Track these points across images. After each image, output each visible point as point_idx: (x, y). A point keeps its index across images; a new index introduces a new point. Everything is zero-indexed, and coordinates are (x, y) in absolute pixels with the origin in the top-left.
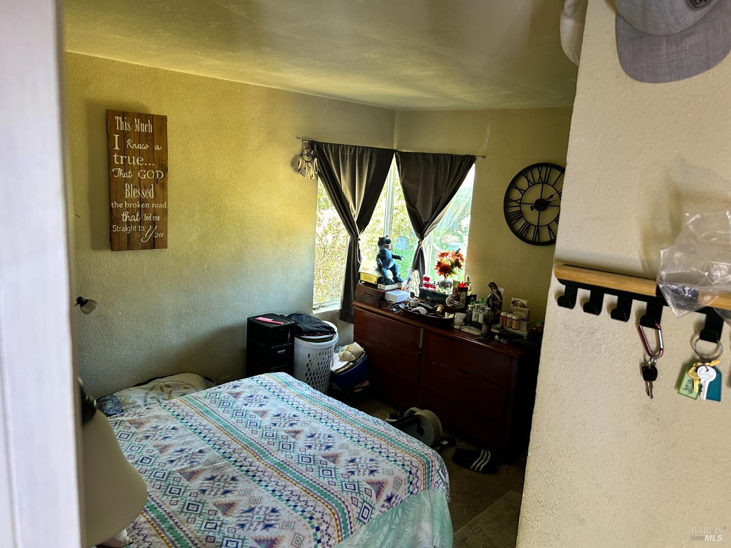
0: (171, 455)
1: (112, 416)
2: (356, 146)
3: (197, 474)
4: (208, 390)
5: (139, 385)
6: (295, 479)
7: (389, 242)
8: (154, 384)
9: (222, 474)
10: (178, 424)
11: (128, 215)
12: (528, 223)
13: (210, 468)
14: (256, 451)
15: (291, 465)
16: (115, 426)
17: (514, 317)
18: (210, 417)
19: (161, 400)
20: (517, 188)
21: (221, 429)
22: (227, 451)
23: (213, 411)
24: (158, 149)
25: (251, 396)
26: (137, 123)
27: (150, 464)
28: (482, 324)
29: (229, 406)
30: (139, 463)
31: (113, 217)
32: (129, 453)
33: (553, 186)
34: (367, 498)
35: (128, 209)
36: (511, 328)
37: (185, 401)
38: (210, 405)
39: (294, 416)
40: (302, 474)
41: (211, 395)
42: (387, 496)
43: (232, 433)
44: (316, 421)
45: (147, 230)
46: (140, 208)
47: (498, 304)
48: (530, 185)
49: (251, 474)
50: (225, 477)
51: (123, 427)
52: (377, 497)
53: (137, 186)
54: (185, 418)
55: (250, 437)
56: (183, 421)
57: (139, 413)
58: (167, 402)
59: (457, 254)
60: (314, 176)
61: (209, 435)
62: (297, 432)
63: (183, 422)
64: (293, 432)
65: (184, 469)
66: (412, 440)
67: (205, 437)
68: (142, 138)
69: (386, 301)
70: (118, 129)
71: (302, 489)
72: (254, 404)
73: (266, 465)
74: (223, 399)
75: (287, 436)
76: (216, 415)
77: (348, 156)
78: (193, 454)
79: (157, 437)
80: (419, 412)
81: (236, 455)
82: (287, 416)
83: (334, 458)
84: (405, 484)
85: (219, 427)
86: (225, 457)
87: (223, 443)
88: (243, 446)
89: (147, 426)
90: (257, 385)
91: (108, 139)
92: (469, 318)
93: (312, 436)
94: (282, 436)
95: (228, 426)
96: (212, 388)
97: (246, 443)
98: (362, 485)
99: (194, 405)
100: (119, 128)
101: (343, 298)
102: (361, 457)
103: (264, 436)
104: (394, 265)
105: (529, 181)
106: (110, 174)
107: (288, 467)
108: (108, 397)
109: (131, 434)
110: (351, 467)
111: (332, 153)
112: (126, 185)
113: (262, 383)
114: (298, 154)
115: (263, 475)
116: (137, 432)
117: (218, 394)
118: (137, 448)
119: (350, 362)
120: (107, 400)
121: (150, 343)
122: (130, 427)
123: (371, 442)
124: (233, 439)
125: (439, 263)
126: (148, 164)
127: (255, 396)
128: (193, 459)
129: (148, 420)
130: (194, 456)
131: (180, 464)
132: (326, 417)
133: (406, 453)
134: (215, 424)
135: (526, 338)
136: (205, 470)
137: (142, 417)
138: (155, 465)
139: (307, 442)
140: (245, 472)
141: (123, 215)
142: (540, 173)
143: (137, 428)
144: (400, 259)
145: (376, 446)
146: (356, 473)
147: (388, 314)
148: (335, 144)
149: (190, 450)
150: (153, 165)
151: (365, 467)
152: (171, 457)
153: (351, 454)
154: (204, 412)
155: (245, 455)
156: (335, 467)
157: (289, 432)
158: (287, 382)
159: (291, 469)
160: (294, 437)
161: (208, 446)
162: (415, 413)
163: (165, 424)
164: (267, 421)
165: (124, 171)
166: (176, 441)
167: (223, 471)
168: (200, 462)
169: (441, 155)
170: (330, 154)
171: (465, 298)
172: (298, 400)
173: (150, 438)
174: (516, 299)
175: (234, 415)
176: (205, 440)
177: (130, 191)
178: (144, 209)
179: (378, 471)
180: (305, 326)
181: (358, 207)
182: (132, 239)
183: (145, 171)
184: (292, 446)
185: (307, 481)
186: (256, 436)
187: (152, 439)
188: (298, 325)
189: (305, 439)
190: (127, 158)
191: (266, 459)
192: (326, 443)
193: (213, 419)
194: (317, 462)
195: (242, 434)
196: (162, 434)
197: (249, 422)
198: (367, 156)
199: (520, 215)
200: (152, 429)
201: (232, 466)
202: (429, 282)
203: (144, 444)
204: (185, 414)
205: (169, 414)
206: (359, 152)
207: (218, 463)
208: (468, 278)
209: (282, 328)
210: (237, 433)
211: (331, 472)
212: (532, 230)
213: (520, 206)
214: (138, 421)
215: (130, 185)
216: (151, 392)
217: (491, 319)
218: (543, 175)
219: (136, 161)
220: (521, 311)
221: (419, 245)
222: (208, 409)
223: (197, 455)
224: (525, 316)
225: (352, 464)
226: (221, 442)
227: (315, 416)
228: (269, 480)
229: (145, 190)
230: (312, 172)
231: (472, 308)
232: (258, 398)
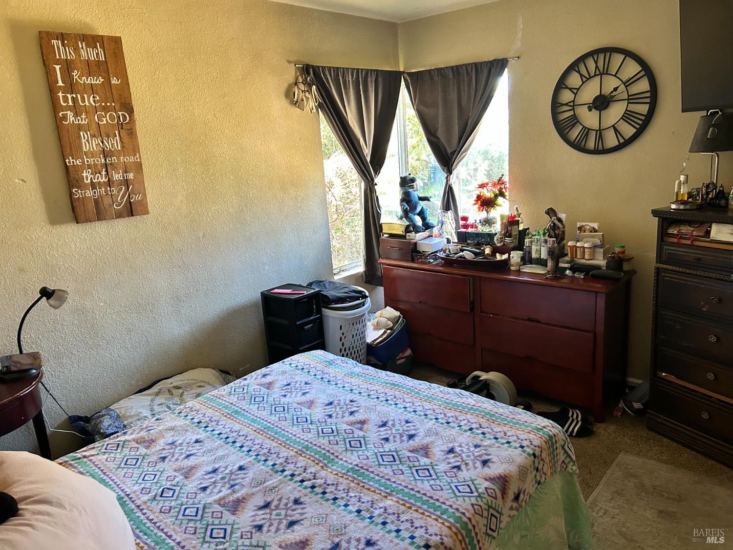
0: (201, 479)
1: (112, 436)
2: (358, 69)
3: (243, 502)
4: (232, 384)
5: (140, 391)
6: (383, 488)
7: (413, 180)
8: (159, 387)
9: (279, 497)
10: (202, 435)
11: (91, 174)
12: (586, 128)
13: (260, 491)
14: (317, 456)
15: (370, 470)
16: (117, 450)
17: (586, 245)
18: (242, 419)
19: (171, 406)
20: (567, 88)
21: (261, 433)
22: (277, 463)
23: (244, 410)
24: (117, 83)
25: (289, 385)
26: (82, 48)
27: (175, 497)
28: (546, 260)
29: (263, 400)
30: (158, 498)
31: (71, 179)
32: (143, 486)
33: (615, 76)
34: (492, 501)
35: (89, 167)
36: (584, 258)
37: (205, 402)
38: (239, 403)
39: (351, 401)
40: (389, 480)
41: (237, 390)
42: (514, 493)
43: (277, 436)
44: (383, 404)
45: (119, 192)
46: (106, 164)
47: (560, 233)
48: (584, 79)
49: (319, 490)
50: (284, 501)
51: (128, 450)
52: (503, 498)
53: (96, 134)
54: (210, 425)
55: (302, 437)
56: (207, 429)
57: (147, 427)
58: (181, 407)
59: (500, 181)
60: (314, 108)
61: (247, 444)
62: (363, 422)
63: (208, 431)
64: (358, 423)
65: (224, 498)
66: (516, 411)
67: (242, 447)
68: (91, 68)
69: (419, 252)
70: (58, 57)
71: (398, 502)
72: (294, 394)
73: (337, 474)
74: (253, 393)
75: (352, 429)
76: (249, 415)
77: (350, 82)
78: (231, 473)
79: (176, 456)
80: (484, 376)
81: (291, 466)
82: (342, 403)
83: (425, 450)
84: (531, 472)
85: (258, 431)
86: (277, 472)
87: (268, 452)
88: (296, 452)
89: (161, 443)
90: (292, 369)
91: (47, 72)
92: (527, 255)
93: (384, 424)
94: (345, 430)
95: (269, 427)
96: (236, 382)
97: (300, 448)
98: (479, 484)
99: (217, 406)
100: (60, 56)
101: (365, 257)
102: (461, 444)
103: (321, 434)
104: (422, 209)
105: (581, 75)
106: (58, 121)
107: (366, 473)
108: (103, 412)
109: (141, 459)
110: (453, 460)
111: (332, 80)
112: (81, 133)
113: (297, 366)
114: (292, 83)
115: (336, 489)
116: (148, 454)
117: (246, 388)
118: (153, 476)
119: (387, 330)
120: (103, 416)
121: (146, 337)
122: (138, 448)
123: (465, 422)
124: (281, 444)
125: (479, 197)
126: (106, 104)
127: (293, 384)
128: (233, 480)
129: (161, 434)
130: (234, 477)
131: (216, 490)
132: (393, 396)
133: (517, 429)
134: (251, 427)
135: (605, 268)
136: (253, 494)
137: (152, 431)
138: (183, 497)
139: (381, 433)
140: (310, 490)
141: (84, 175)
142: (596, 62)
143: (147, 447)
144: (429, 200)
145: (474, 426)
146: (463, 467)
147: (426, 267)
148: (334, 67)
149: (226, 468)
150: (113, 104)
151: (472, 457)
152: (201, 483)
153: (445, 441)
154: (233, 414)
155: (303, 464)
156: (431, 463)
157: (352, 424)
158: (328, 360)
159: (372, 475)
160: (361, 429)
161: (249, 459)
162: (480, 377)
163: (184, 437)
164: (318, 413)
165: (76, 115)
166: (204, 458)
167: (279, 492)
168: (243, 483)
169: (461, 66)
170: (330, 80)
171: (517, 233)
172: (349, 381)
173: (167, 460)
174: (584, 224)
175: (273, 412)
176: (244, 452)
177: (88, 141)
178: (111, 164)
179: (493, 460)
180: (331, 293)
181: (369, 145)
182: (102, 206)
183: (103, 113)
184: (363, 442)
185: (401, 490)
186: (310, 435)
187: (170, 461)
188: (322, 293)
189: (376, 430)
190: (77, 97)
191: (332, 466)
192: (406, 431)
193: (246, 421)
194: (404, 460)
195: (290, 436)
196: (183, 451)
197: (295, 418)
198: (372, 81)
199: (575, 120)
200: (169, 447)
201: (290, 482)
202: (468, 222)
203: (161, 469)
204: (208, 419)
205: (187, 422)
206: (362, 77)
207: (268, 481)
208: (517, 209)
209: (305, 298)
210: (284, 435)
211: (429, 472)
212: (592, 137)
213: (573, 109)
214: (147, 439)
215: (87, 134)
216: (157, 397)
217: (556, 252)
218: (601, 64)
219: (89, 100)
220: (593, 237)
221: (447, 181)
222: (236, 408)
223: (238, 475)
224: (598, 242)
225: (453, 455)
226: (265, 451)
227: (378, 398)
228: (347, 496)
229: (108, 140)
230: (312, 104)
231: (531, 242)
232: (297, 385)
